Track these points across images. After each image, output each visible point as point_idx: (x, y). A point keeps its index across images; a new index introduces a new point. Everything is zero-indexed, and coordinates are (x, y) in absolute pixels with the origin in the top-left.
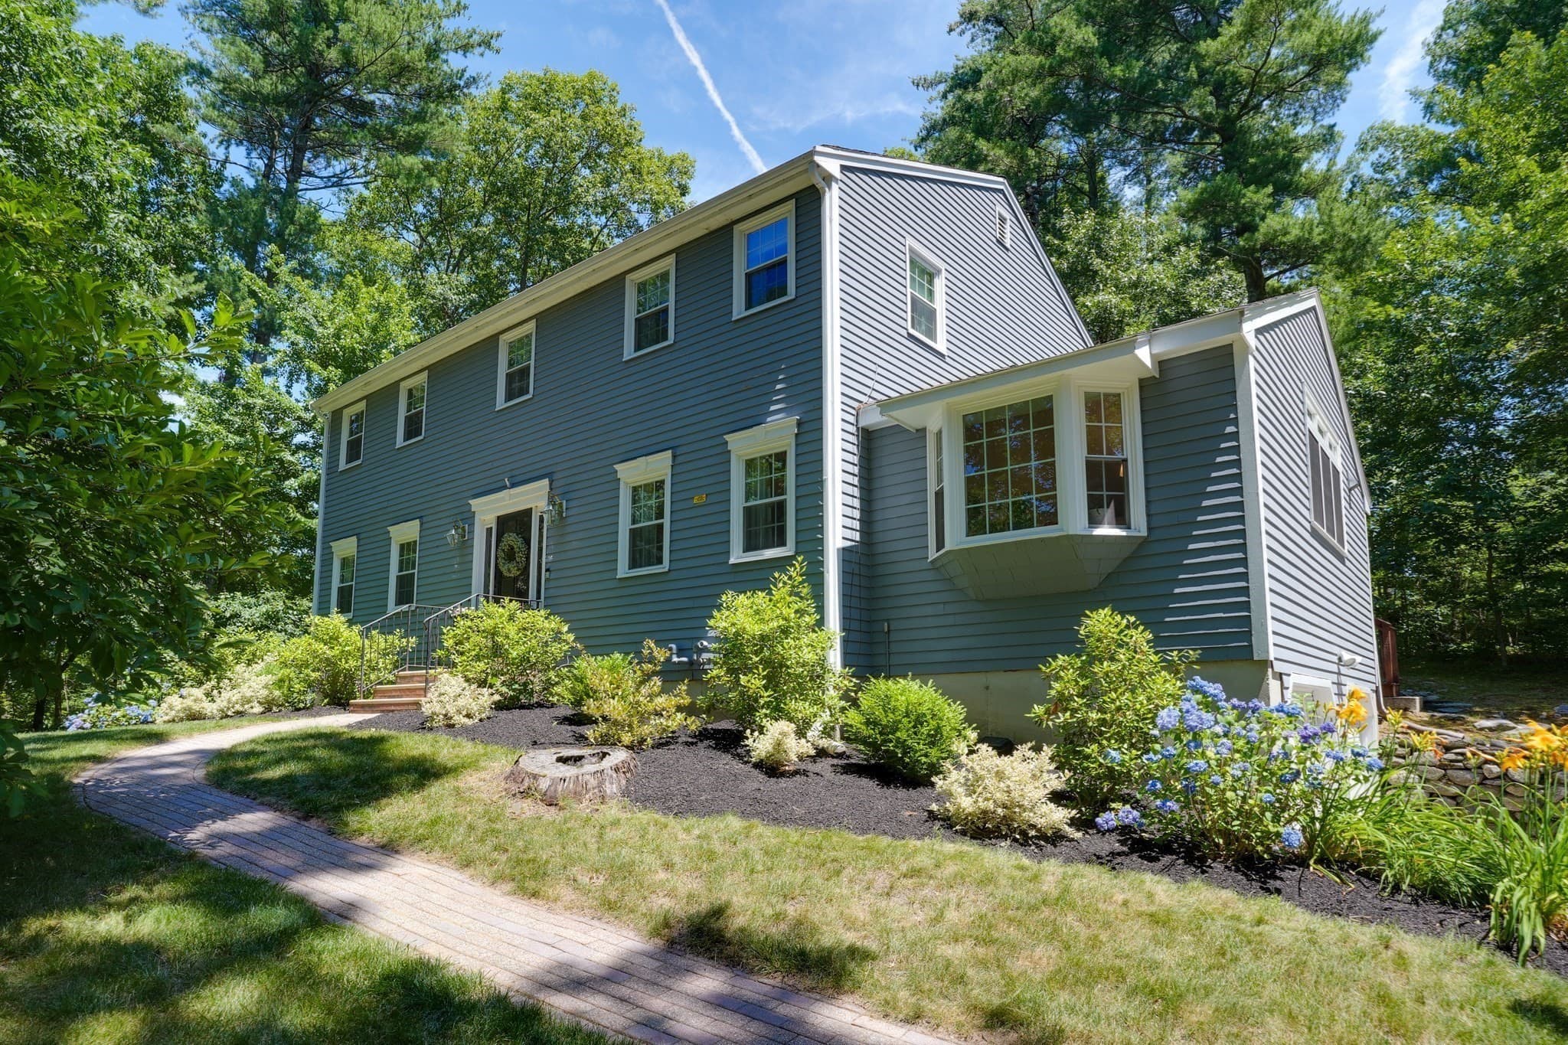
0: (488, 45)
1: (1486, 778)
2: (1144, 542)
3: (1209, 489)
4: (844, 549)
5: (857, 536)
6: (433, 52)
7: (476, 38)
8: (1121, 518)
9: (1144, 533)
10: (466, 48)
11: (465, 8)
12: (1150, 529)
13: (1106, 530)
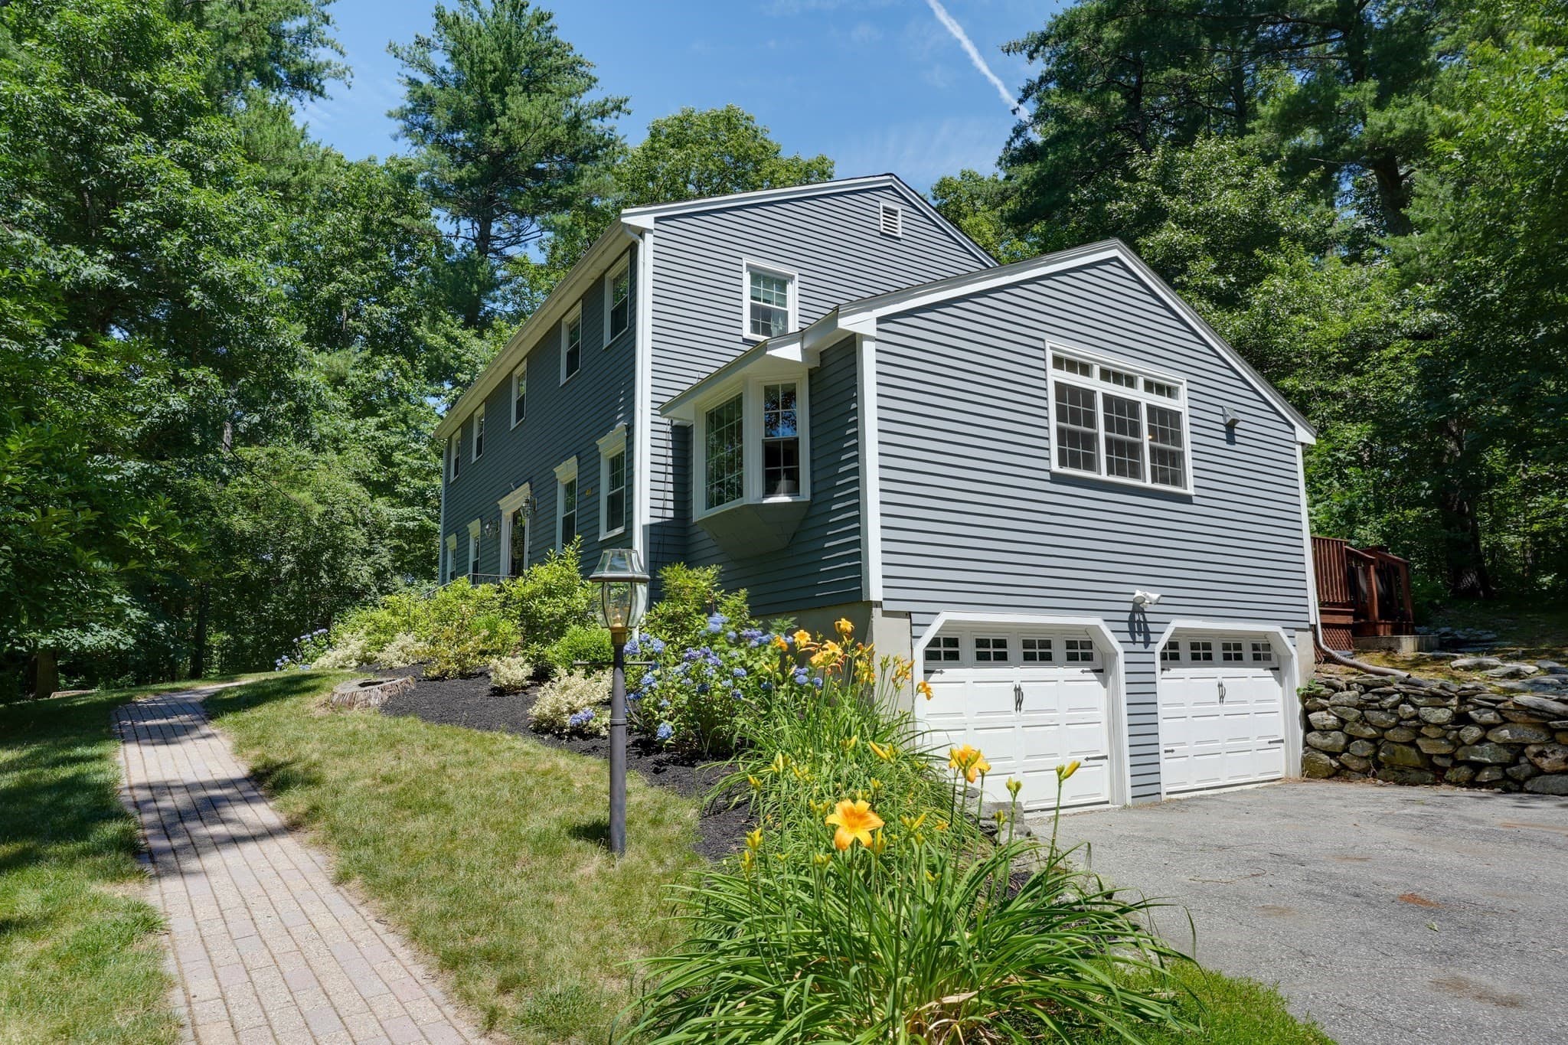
0: (619, 108)
1: (1401, 719)
2: (811, 505)
3: (843, 458)
4: (652, 526)
5: (670, 514)
6: (575, 124)
7: (610, 105)
8: (794, 490)
9: (808, 498)
10: (603, 114)
11: (595, 81)
12: (813, 494)
13: (783, 499)
